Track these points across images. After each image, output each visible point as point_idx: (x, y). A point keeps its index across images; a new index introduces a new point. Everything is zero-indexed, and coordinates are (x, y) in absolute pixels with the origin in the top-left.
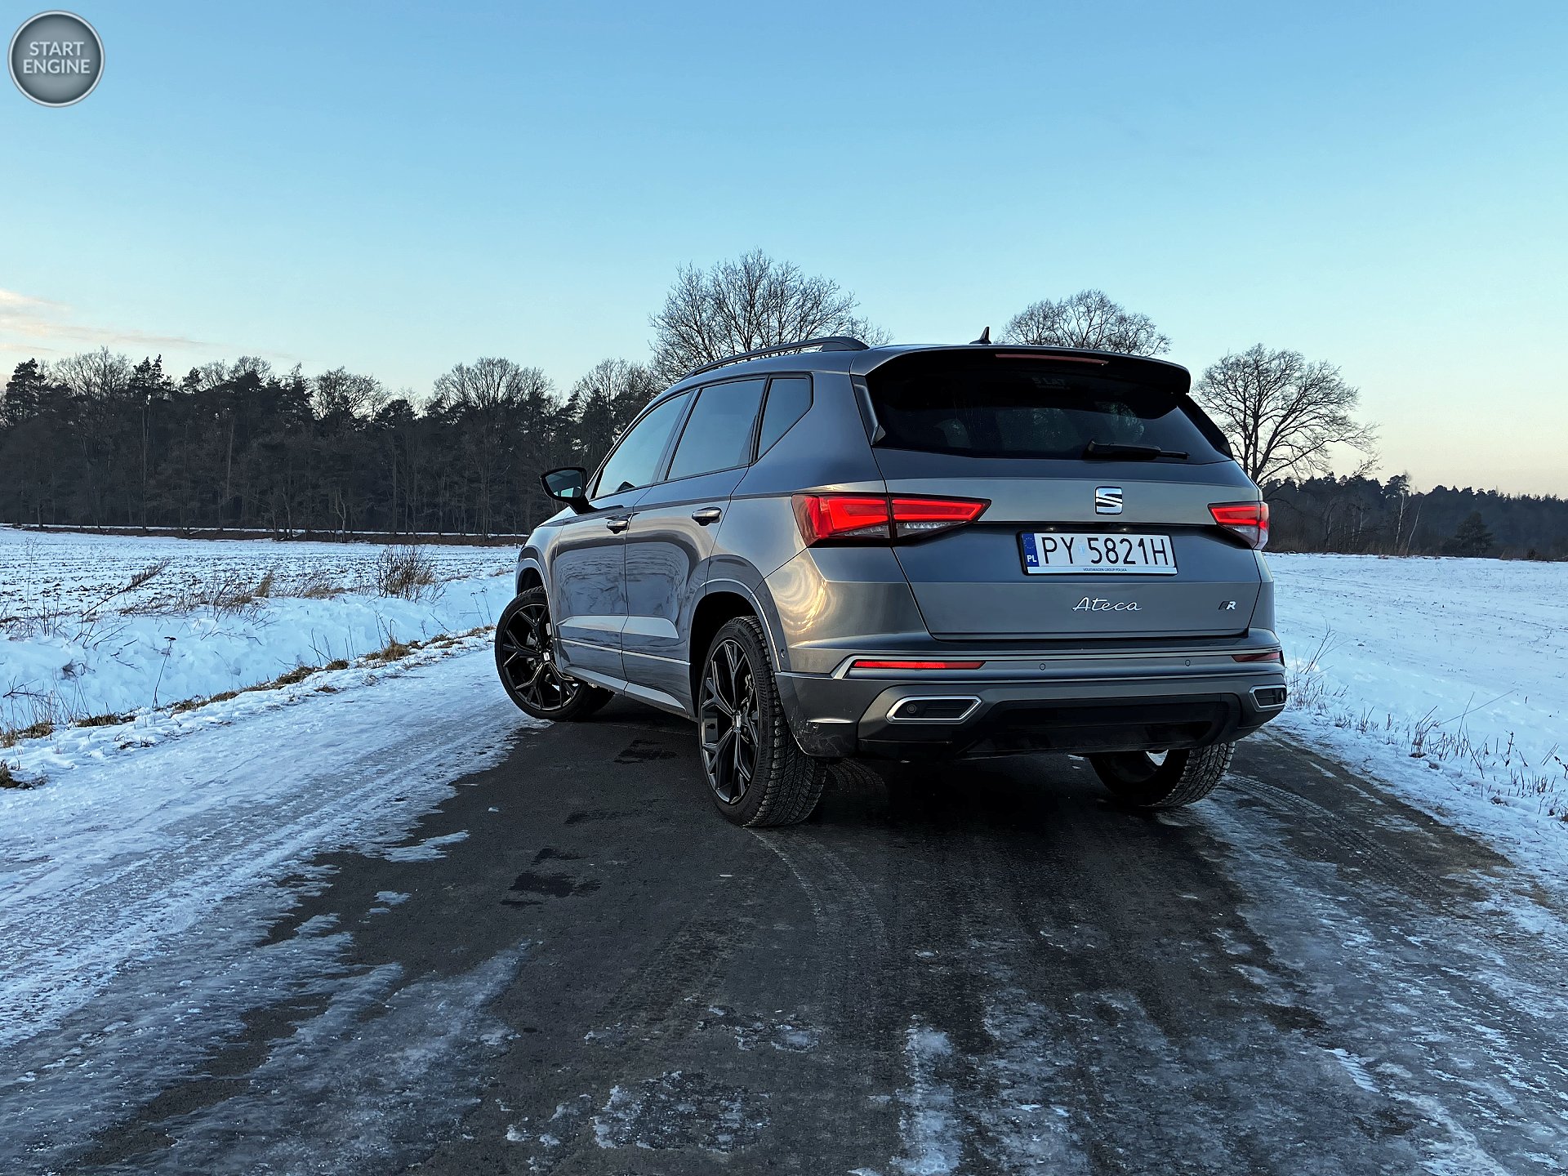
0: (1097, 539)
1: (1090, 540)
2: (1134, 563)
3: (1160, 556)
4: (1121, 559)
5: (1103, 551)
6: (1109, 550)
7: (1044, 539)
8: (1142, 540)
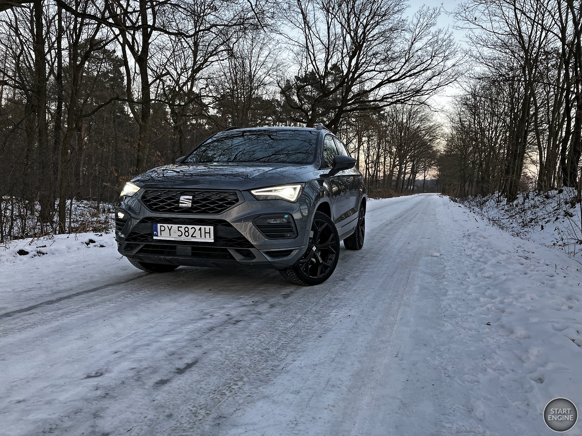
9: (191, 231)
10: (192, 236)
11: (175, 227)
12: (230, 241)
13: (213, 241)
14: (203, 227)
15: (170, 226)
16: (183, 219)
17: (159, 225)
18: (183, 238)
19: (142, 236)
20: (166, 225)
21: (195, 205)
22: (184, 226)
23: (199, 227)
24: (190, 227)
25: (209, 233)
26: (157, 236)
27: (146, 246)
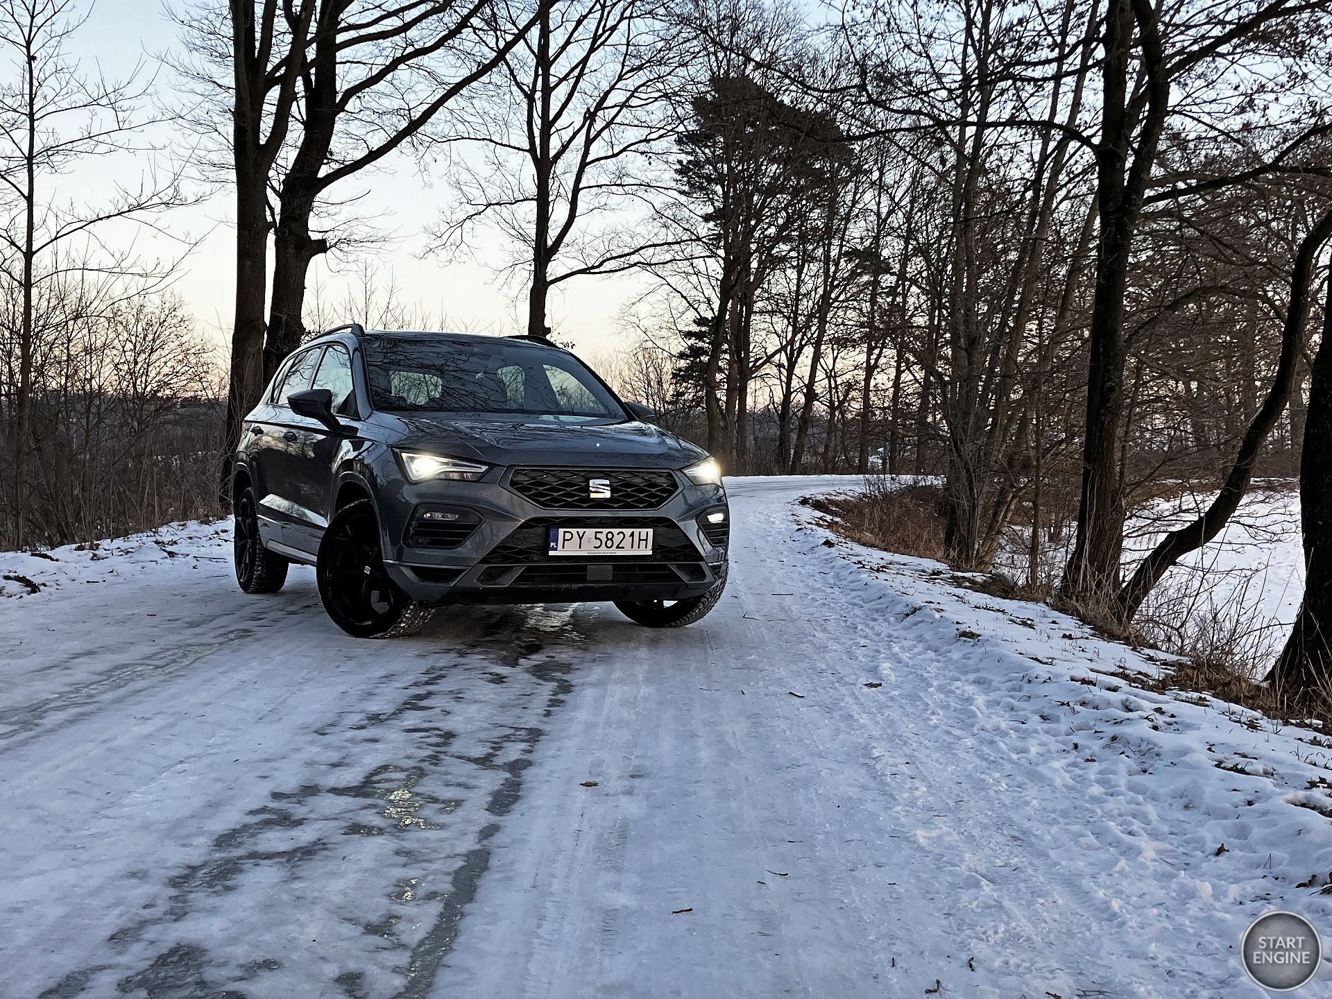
9: (617, 539)
10: (618, 547)
11: (590, 532)
12: (672, 551)
13: (650, 553)
14: (636, 531)
15: (581, 531)
16: (602, 518)
17: (561, 531)
18: (603, 551)
19: (521, 552)
20: (574, 531)
21: (616, 495)
22: (605, 531)
23: (630, 531)
24: (615, 531)
25: (646, 540)
26: (556, 549)
27: (529, 569)
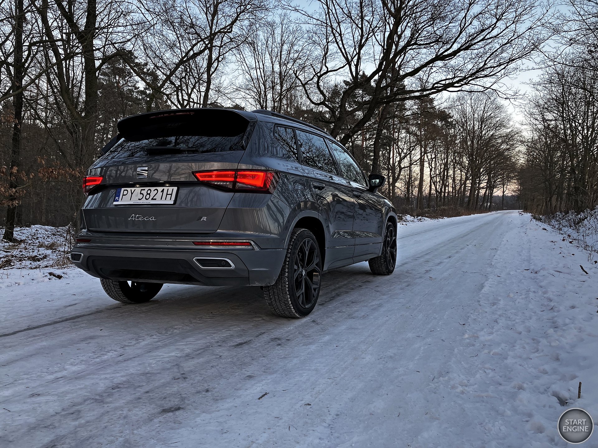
0: (144, 190)
1: (141, 190)
2: (156, 199)
3: (169, 196)
4: (151, 197)
5: (145, 194)
6: (148, 194)
7: (124, 190)
8: (164, 189)
